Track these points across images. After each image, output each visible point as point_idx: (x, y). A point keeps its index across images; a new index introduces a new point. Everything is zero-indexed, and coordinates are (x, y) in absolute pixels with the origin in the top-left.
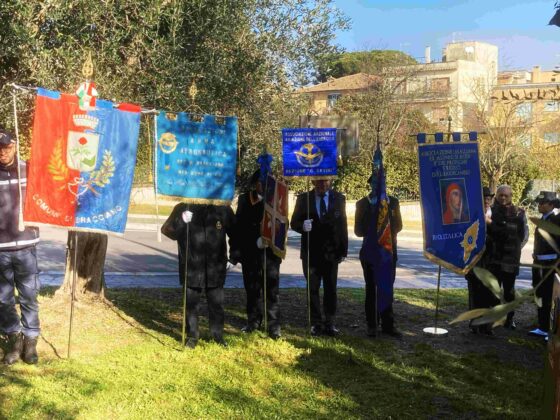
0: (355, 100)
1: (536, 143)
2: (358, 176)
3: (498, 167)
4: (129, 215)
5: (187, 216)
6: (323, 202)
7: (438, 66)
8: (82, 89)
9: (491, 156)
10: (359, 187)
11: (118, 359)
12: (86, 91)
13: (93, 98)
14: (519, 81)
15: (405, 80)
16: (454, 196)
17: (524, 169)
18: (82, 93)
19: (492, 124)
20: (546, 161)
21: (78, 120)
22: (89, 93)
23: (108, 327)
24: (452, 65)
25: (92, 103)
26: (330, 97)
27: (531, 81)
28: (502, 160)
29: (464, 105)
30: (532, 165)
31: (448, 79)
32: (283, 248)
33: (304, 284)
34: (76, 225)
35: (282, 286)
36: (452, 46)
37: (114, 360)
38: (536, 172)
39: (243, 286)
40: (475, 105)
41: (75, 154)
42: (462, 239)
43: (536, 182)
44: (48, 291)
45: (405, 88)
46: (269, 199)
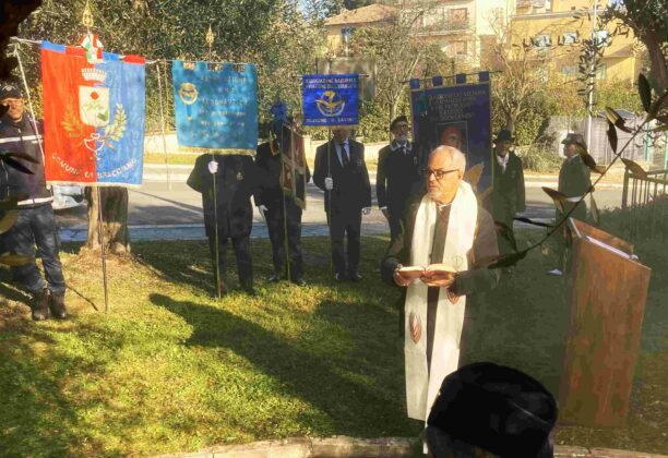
0: (370, 34)
1: (554, 79)
2: (375, 118)
3: (515, 104)
4: (145, 166)
5: (213, 167)
6: (343, 151)
8: (88, 41)
9: (508, 92)
10: (377, 128)
11: (152, 312)
12: (92, 43)
13: (99, 49)
14: (538, 11)
15: (422, 13)
17: (541, 105)
18: (88, 44)
19: (510, 58)
20: (563, 96)
21: (88, 75)
22: (95, 45)
23: (137, 281)
25: (99, 56)
26: (344, 32)
27: (550, 10)
28: (520, 97)
29: (482, 38)
30: (550, 100)
31: (466, 9)
32: (303, 199)
33: (326, 232)
34: (98, 180)
35: (304, 234)
37: (147, 312)
38: (553, 107)
39: (267, 236)
40: (494, 39)
41: (89, 109)
43: (552, 118)
44: (74, 247)
45: (421, 23)
46: (287, 149)
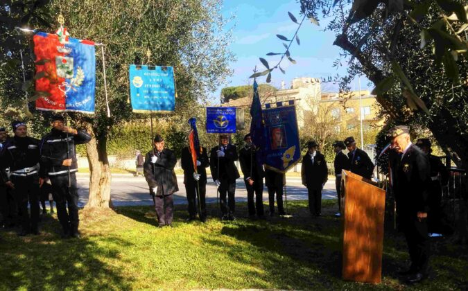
3: (322, 141)
7: (289, 91)
8: (60, 31)
9: (318, 135)
13: (67, 36)
16: (277, 135)
18: (61, 33)
21: (60, 49)
22: (64, 34)
24: (296, 90)
25: (67, 40)
28: (324, 137)
34: (67, 108)
36: (296, 80)
41: (61, 69)
42: (282, 156)
